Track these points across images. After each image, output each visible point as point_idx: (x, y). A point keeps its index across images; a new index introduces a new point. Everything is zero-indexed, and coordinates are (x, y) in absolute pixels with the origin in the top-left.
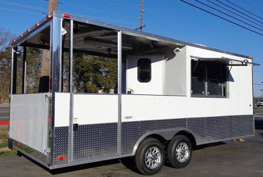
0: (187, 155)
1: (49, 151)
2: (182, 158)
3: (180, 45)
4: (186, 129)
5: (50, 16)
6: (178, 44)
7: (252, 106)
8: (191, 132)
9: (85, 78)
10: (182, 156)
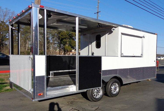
0: (118, 90)
1: (32, 90)
2: (115, 91)
3: (115, 26)
4: (118, 75)
5: (30, 6)
6: (114, 26)
7: (156, 61)
8: (120, 77)
9: (64, 42)
10: (114, 90)
